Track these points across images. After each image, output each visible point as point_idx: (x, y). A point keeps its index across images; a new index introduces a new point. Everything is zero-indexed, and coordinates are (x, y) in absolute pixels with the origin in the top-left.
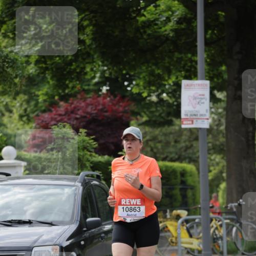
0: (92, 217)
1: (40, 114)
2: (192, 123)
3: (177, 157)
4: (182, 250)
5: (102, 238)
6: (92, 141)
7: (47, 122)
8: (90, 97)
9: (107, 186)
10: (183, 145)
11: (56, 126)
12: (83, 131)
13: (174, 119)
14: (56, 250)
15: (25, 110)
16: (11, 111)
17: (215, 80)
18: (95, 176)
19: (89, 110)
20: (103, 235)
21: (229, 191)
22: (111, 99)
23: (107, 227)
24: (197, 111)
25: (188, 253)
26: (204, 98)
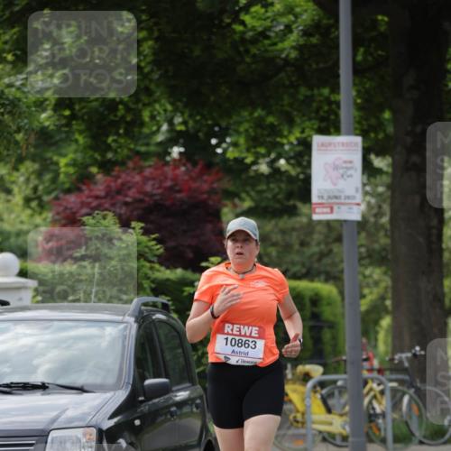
0: (155, 377)
1: (61, 195)
2: (332, 212)
3: (304, 271)
4: (314, 435)
5: (172, 414)
6: (154, 243)
7: (74, 210)
8: (150, 166)
9: (180, 322)
10: (315, 249)
11: (90, 217)
12: (137, 225)
13: (299, 205)
14: (91, 435)
15: (35, 189)
16: (9, 192)
17: (372, 135)
18: (160, 306)
19: (148, 188)
20: (173, 409)
21: (396, 331)
22: (187, 169)
23: (182, 395)
24: (339, 191)
25: (324, 440)
26: (352, 168)
